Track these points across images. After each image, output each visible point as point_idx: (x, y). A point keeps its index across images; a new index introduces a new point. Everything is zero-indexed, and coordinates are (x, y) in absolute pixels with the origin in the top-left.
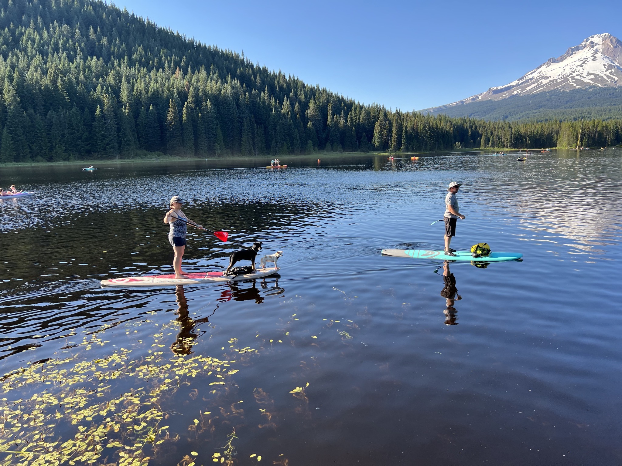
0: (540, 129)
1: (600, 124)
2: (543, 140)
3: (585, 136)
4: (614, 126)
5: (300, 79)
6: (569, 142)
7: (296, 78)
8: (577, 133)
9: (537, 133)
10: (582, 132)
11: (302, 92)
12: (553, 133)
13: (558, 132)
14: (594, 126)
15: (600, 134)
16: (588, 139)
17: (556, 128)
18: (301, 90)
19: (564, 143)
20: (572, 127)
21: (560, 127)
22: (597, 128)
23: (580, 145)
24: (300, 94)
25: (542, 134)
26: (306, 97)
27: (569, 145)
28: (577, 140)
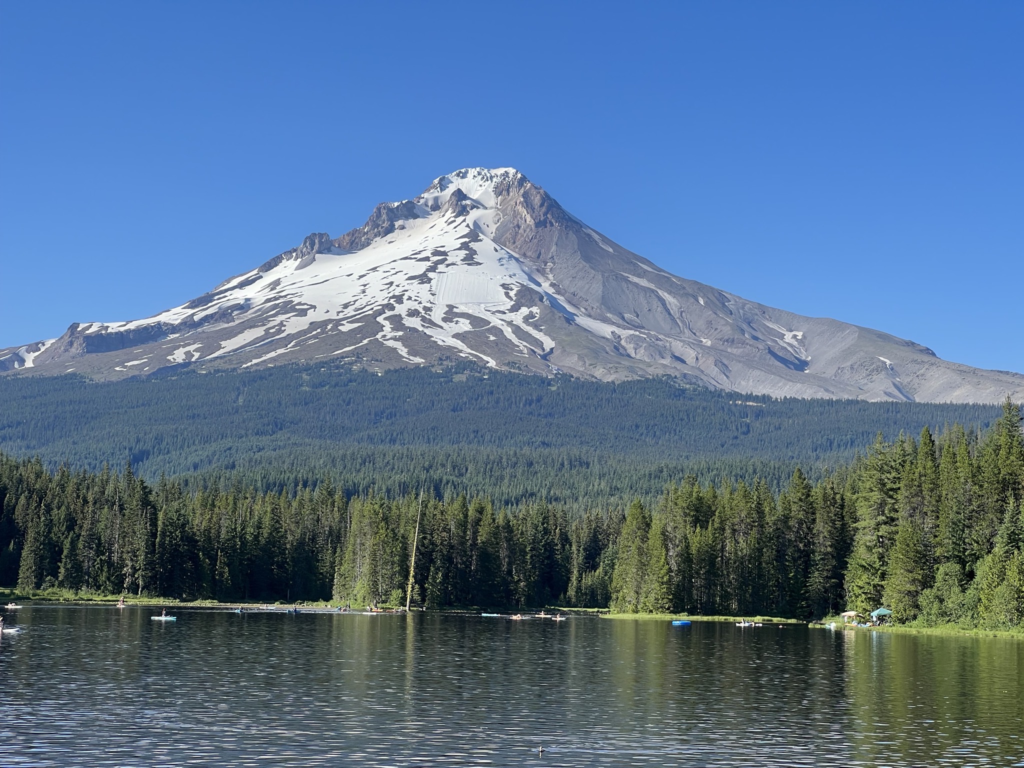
0: (267, 521)
1: (486, 519)
2: (281, 566)
3: (432, 561)
4: (535, 527)
6: (375, 583)
8: (405, 548)
9: (256, 537)
10: (421, 542)
12: (320, 540)
13: (337, 538)
14: (463, 525)
15: (487, 557)
16: (446, 576)
17: (330, 519)
19: (359, 586)
20: (385, 519)
21: (343, 519)
23: (417, 597)
25: (276, 540)
27: (375, 593)
28: (406, 577)
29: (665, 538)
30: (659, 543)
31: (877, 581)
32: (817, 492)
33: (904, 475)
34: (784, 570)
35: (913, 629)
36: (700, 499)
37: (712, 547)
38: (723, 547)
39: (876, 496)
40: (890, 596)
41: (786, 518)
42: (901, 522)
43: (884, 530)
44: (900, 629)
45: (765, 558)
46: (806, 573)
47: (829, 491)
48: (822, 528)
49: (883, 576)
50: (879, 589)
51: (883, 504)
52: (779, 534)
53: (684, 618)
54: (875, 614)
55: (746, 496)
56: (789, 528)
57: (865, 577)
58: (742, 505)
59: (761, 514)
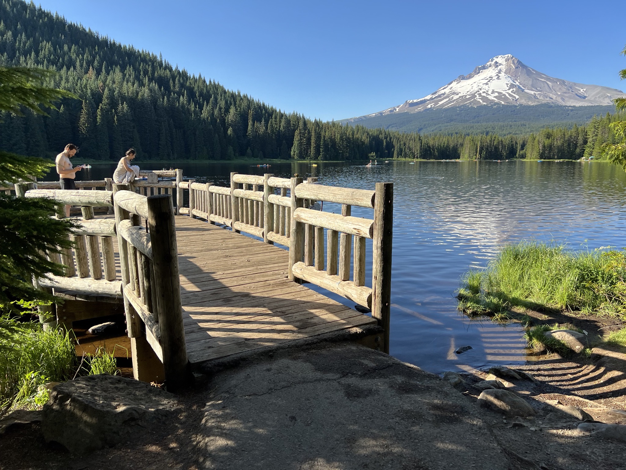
0: (446, 142)
1: (496, 139)
2: (449, 152)
3: (483, 149)
4: (509, 141)
5: (221, 84)
6: (470, 155)
7: (216, 83)
8: (477, 147)
9: (444, 146)
10: (481, 145)
11: (223, 97)
12: (458, 146)
13: (462, 145)
14: (491, 141)
15: (496, 148)
16: (486, 153)
17: (460, 141)
18: (221, 96)
19: (466, 155)
20: (473, 140)
21: (464, 141)
22: (493, 144)
23: (479, 157)
24: (221, 99)
25: (448, 146)
26: (226, 102)
27: (470, 157)
28: (477, 153)
29: (539, 142)
30: (537, 143)
31: (591, 150)
32: (580, 129)
33: (601, 124)
34: (570, 148)
35: (599, 161)
36: (548, 132)
37: (551, 144)
38: (554, 144)
39: (593, 130)
40: (594, 154)
41: (571, 136)
42: (599, 136)
43: (594, 138)
44: (596, 161)
45: (565, 146)
46: (576, 149)
47: (583, 129)
48: (580, 138)
49: (593, 149)
50: (592, 152)
51: (595, 131)
52: (569, 140)
53: (542, 160)
54: (590, 158)
55: (561, 131)
56: (572, 138)
57: (588, 149)
58: (559, 133)
59: (564, 135)
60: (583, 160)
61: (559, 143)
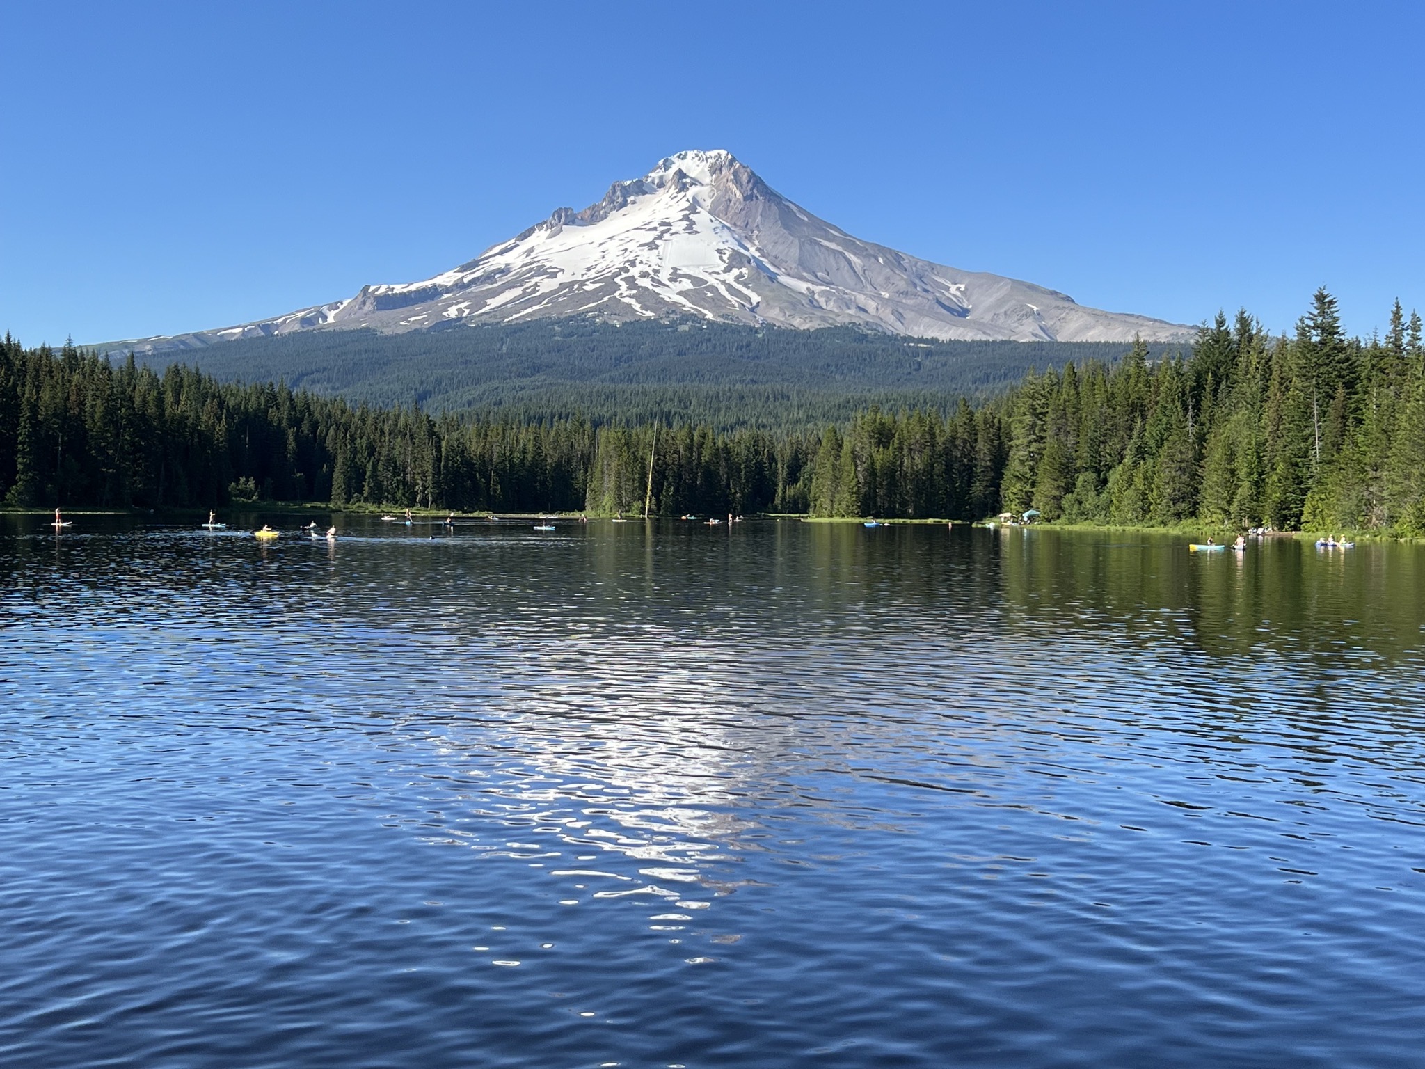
0: (530, 447)
1: (708, 443)
2: (542, 484)
3: (666, 478)
4: (748, 449)
6: (620, 497)
8: (643, 467)
9: (522, 461)
10: (656, 461)
12: (574, 463)
13: (587, 460)
14: (689, 448)
15: (710, 474)
16: (677, 490)
17: (582, 444)
19: (606, 498)
20: (627, 444)
21: (592, 445)
22: (699, 458)
23: (653, 507)
25: (538, 462)
27: (620, 504)
28: (645, 491)
29: (855, 456)
30: (849, 460)
31: (1028, 488)
32: (978, 415)
33: (1051, 401)
34: (951, 481)
35: (1057, 526)
36: (882, 424)
37: (893, 463)
38: (902, 463)
39: (1028, 419)
40: (1039, 500)
41: (954, 439)
42: (1048, 440)
43: (1034, 447)
44: (1047, 526)
45: (936, 471)
46: (970, 484)
47: (989, 416)
48: (983, 447)
49: (1033, 485)
50: (1029, 495)
51: (1033, 426)
52: (947, 451)
53: (871, 522)
54: (1026, 515)
55: (921, 421)
56: (956, 447)
57: (1018, 486)
58: (917, 428)
59: (933, 435)
60: (1003, 523)
61: (919, 462)
